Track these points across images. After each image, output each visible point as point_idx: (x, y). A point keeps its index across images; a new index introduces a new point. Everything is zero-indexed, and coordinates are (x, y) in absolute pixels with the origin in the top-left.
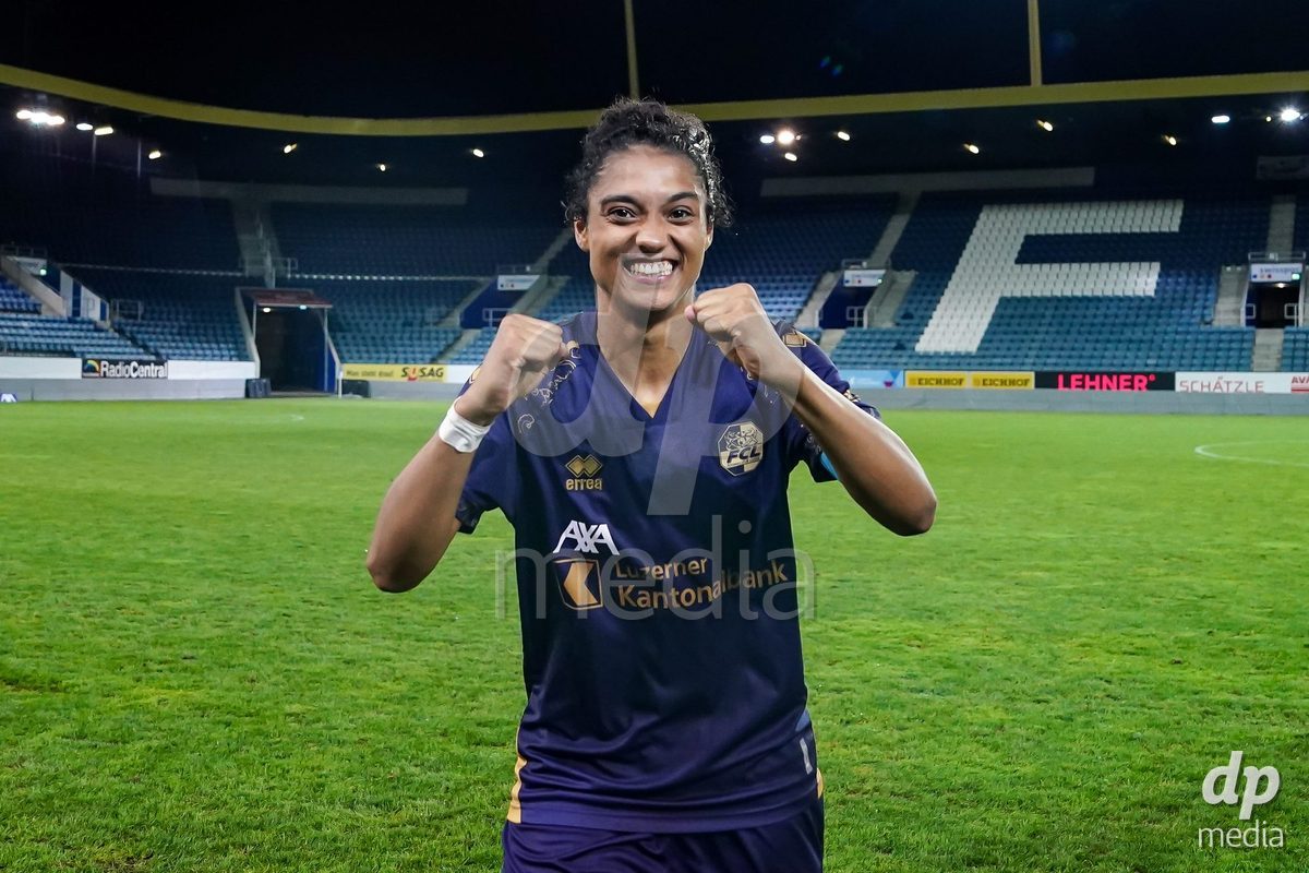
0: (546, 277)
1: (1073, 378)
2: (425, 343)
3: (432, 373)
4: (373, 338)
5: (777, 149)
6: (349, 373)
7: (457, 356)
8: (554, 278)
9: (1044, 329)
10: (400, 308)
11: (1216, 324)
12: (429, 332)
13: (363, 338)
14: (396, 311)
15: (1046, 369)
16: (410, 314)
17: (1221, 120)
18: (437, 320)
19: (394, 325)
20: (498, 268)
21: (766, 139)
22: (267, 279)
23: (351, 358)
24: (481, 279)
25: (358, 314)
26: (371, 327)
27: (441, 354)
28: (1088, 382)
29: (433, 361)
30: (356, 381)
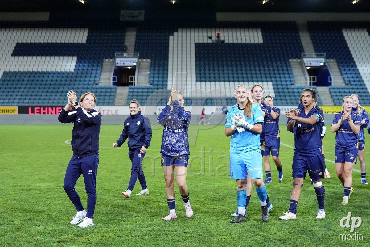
1: (36, 109)
9: (24, 86)
11: (100, 84)
15: (23, 105)
28: (42, 111)
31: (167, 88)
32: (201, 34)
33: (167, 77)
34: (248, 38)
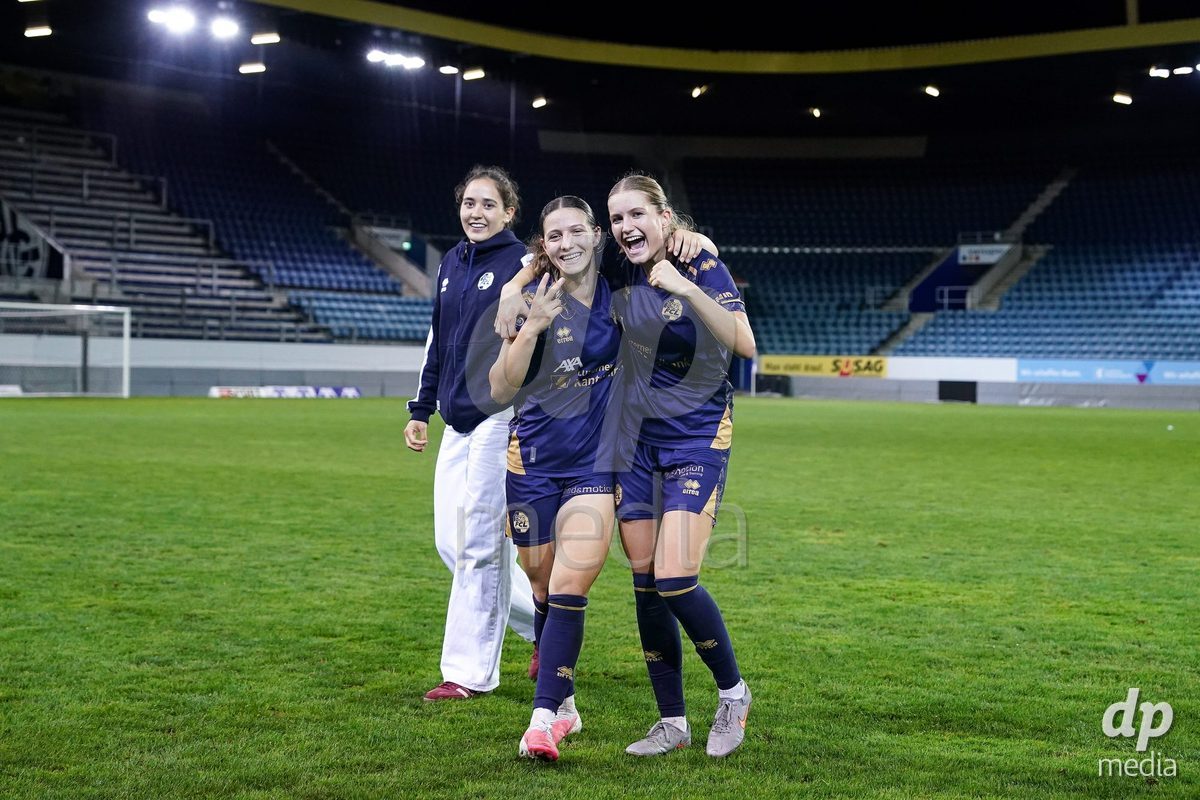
0: (1020, 248)
2: (864, 329)
3: (868, 367)
4: (801, 324)
6: (768, 366)
7: (901, 346)
8: (1031, 248)
10: (836, 286)
12: (869, 317)
13: (789, 324)
14: (831, 291)
16: (847, 295)
18: (879, 302)
19: (827, 308)
20: (960, 236)
23: (772, 348)
24: (939, 250)
25: (783, 294)
26: (799, 310)
27: (883, 344)
29: (873, 352)
30: (775, 376)
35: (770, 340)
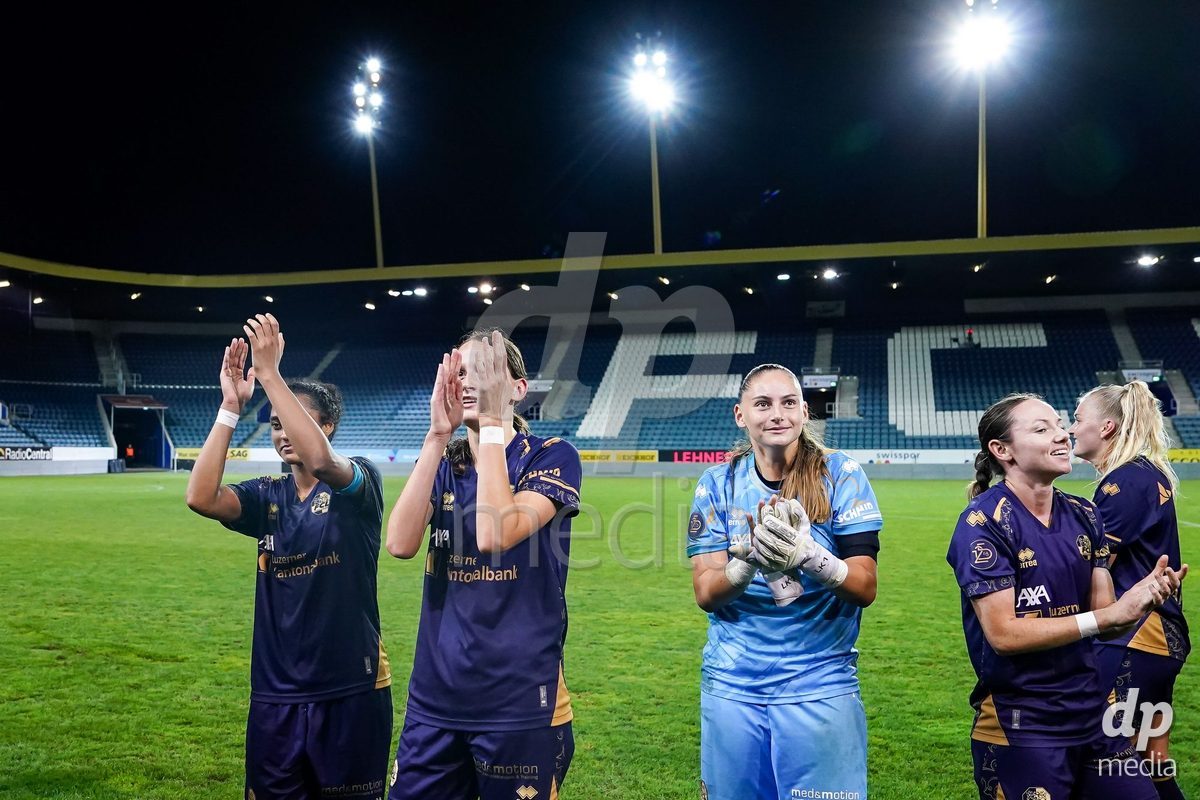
1: (685, 454)
3: (239, 454)
4: (196, 430)
5: (479, 297)
6: (180, 454)
7: (256, 442)
13: (189, 430)
15: (666, 448)
17: (784, 277)
21: (472, 290)
22: (119, 389)
23: (181, 444)
25: (184, 412)
27: (245, 440)
28: (694, 457)
29: (239, 445)
30: (186, 460)
31: (887, 422)
32: (939, 335)
33: (887, 405)
34: (1020, 339)
35: (179, 439)
